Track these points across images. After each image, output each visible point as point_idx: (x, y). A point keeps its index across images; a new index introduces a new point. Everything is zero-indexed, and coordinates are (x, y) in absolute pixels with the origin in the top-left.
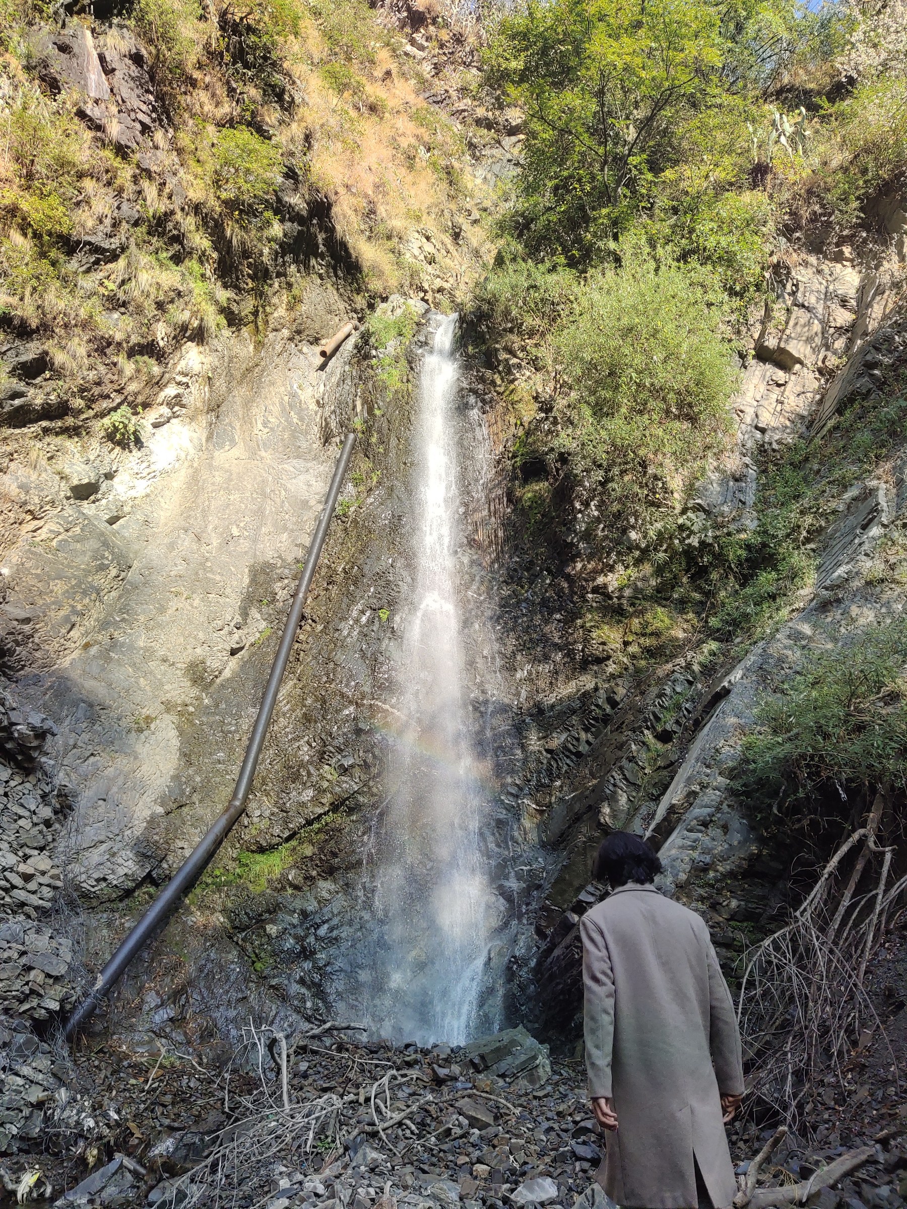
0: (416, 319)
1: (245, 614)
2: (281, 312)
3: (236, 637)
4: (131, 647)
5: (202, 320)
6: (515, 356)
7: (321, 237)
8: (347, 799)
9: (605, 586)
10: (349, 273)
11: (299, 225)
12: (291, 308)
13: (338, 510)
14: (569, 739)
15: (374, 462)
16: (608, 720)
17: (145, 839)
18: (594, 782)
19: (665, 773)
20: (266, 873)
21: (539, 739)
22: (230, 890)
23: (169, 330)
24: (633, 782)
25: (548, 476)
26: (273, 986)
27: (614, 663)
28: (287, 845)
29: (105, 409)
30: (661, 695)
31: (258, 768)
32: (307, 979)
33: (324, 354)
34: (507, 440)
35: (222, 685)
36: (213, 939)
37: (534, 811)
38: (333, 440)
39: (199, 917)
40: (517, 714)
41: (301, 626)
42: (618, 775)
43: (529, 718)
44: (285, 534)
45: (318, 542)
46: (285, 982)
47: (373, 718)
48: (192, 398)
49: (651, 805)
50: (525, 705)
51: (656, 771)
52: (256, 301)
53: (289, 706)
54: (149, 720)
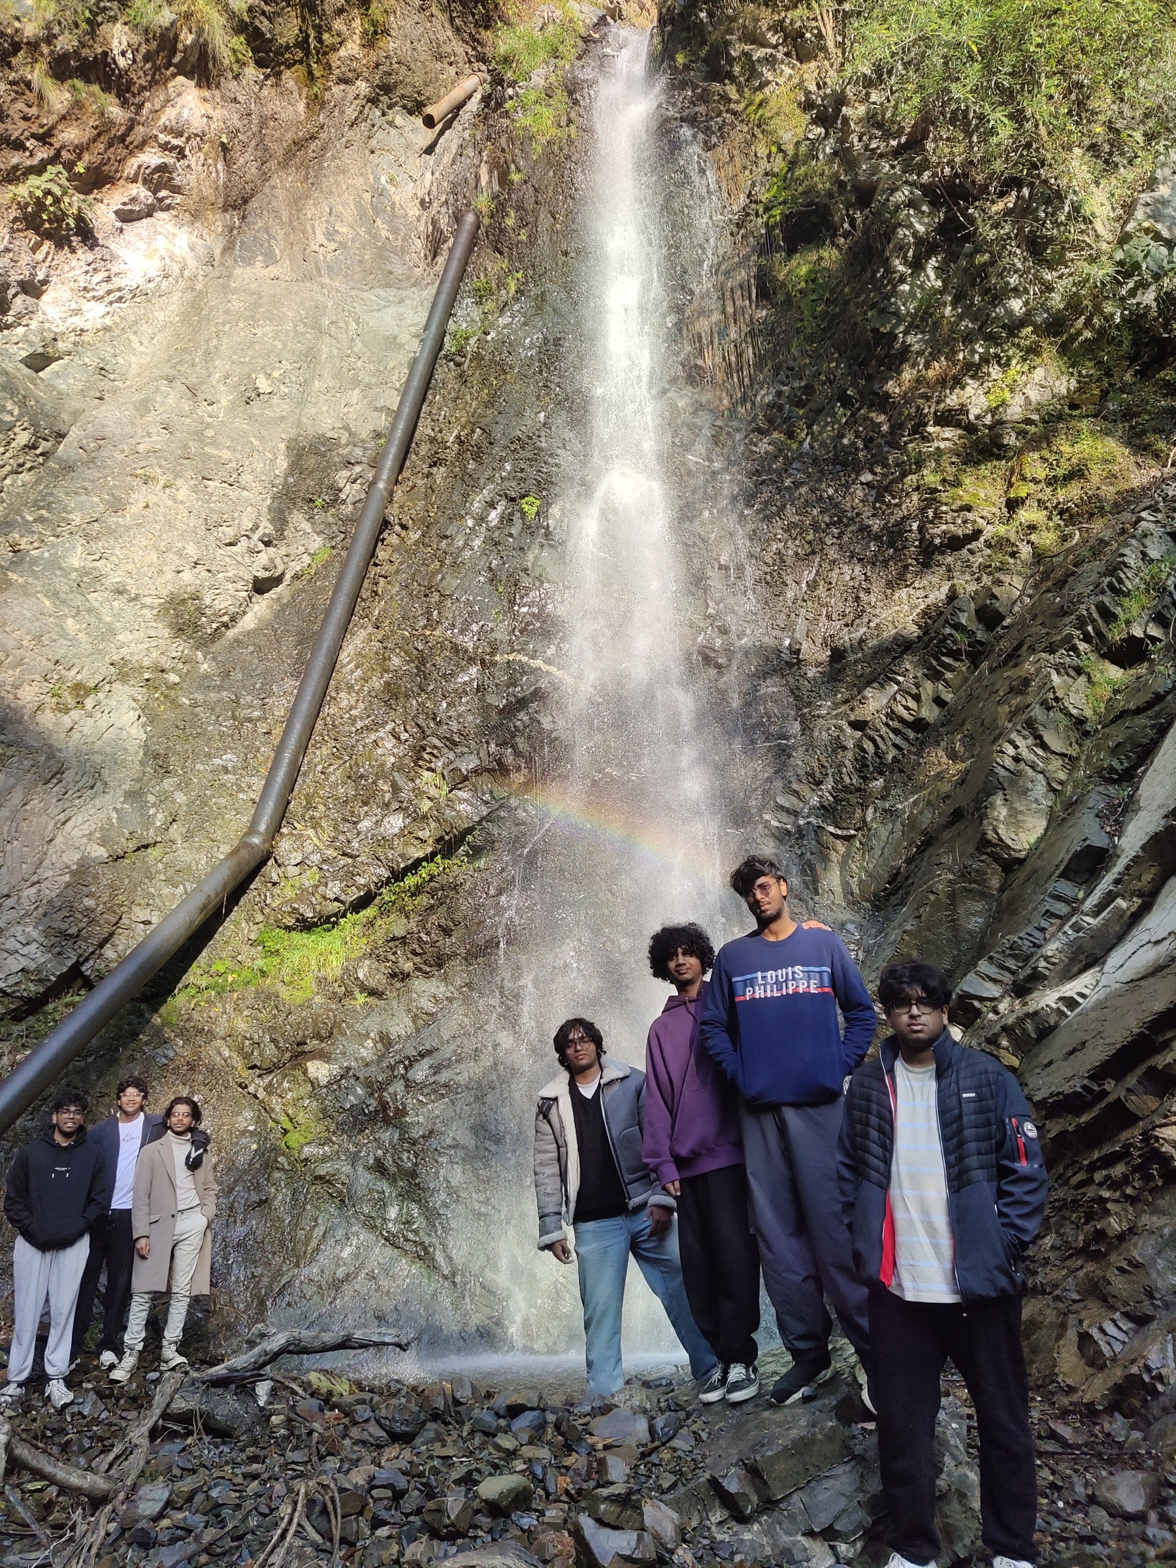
0: (583, 31)
1: (280, 520)
2: (352, 48)
3: (263, 558)
4: (54, 564)
5: (200, 32)
6: (764, 44)
8: (470, 830)
9: (963, 409)
12: (370, 41)
13: (449, 345)
14: (898, 697)
15: (510, 259)
16: (982, 653)
17: (65, 905)
18: (961, 766)
19: (1142, 720)
20: (314, 967)
21: (836, 705)
22: (243, 999)
23: (136, 39)
24: (1058, 750)
25: (834, 235)
26: (321, 1178)
27: (989, 546)
28: (355, 916)
29: (16, 168)
30: (1115, 568)
31: (300, 780)
32: (389, 1162)
33: (429, 122)
34: (753, 185)
35: (236, 640)
36: (206, 1090)
37: (831, 839)
38: (445, 247)
39: (180, 1048)
40: (789, 664)
41: (383, 540)
42: (1025, 738)
43: (814, 670)
44: (356, 391)
45: (412, 394)
46: (347, 1169)
47: (512, 683)
48: (192, 178)
49: (1112, 790)
50: (805, 646)
51: (1113, 722)
52: (304, 20)
53: (359, 672)
54: (81, 691)
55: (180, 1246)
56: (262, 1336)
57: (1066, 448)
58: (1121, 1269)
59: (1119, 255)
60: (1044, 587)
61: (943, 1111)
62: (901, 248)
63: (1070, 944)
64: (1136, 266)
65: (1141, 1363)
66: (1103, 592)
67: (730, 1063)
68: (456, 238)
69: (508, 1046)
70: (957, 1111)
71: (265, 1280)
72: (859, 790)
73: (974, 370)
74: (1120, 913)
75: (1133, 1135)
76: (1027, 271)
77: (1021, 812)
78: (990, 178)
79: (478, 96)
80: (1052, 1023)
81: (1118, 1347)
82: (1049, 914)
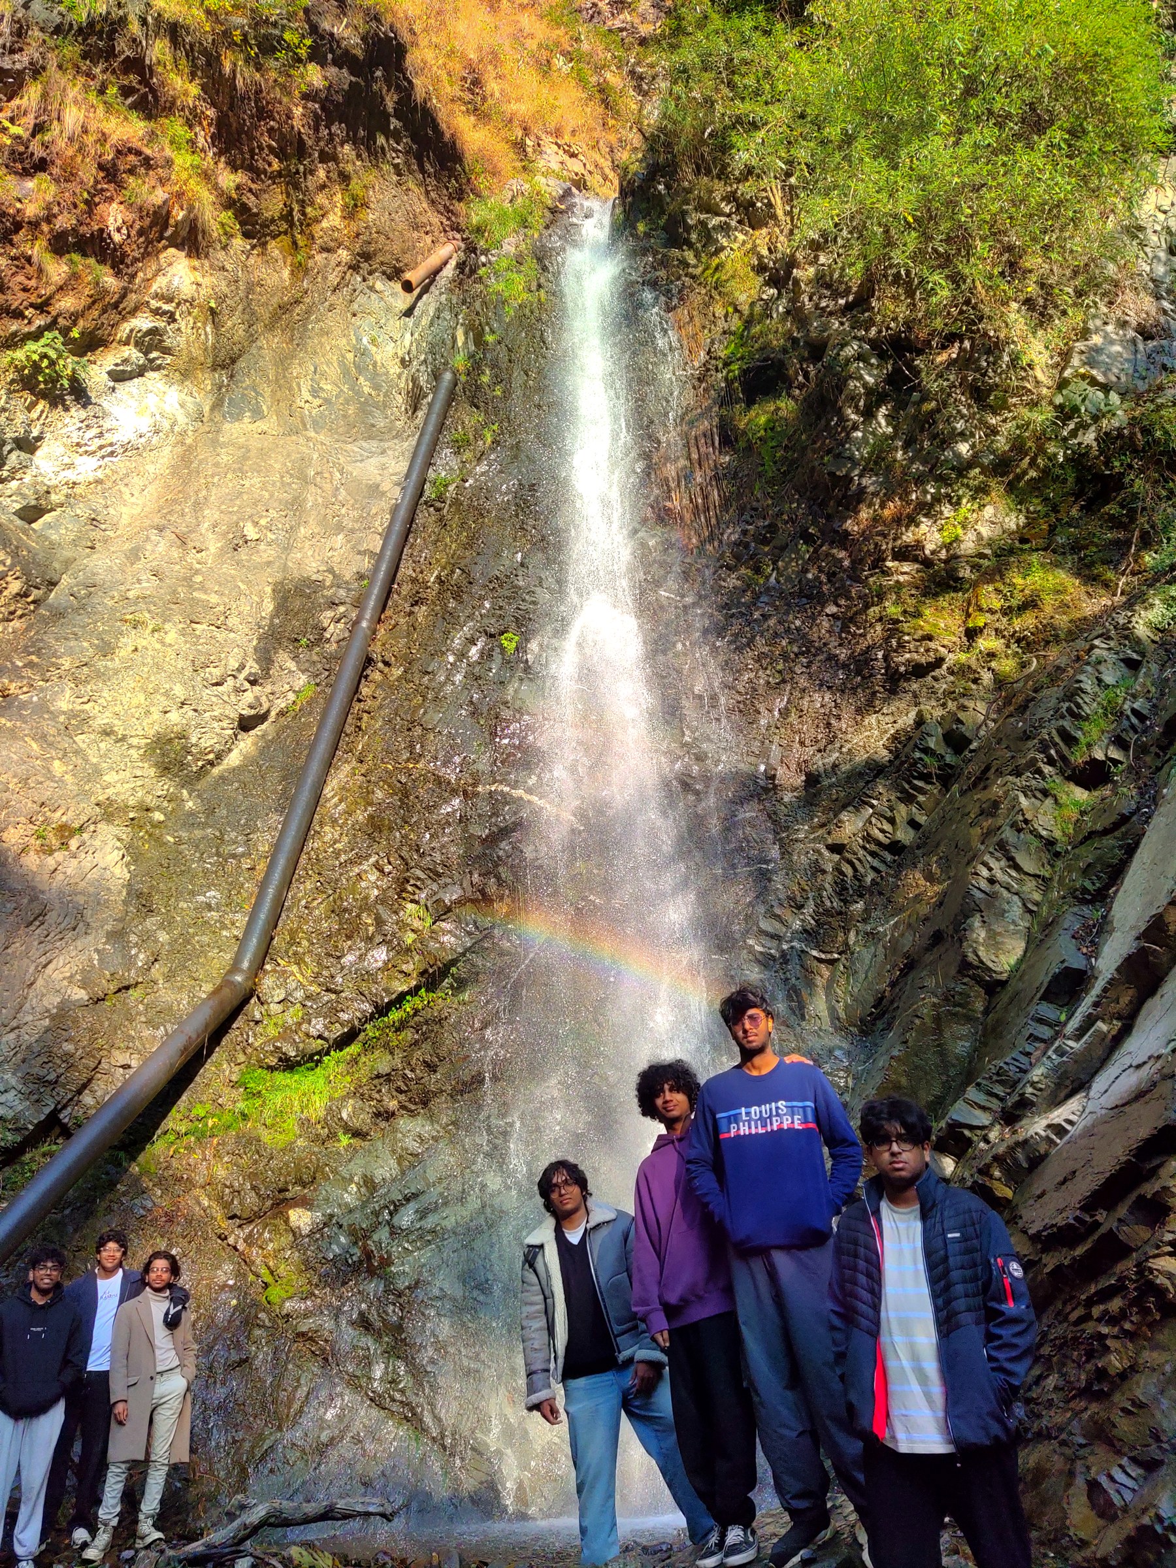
0: (550, 203)
1: (266, 659)
2: (334, 219)
3: (249, 697)
4: (43, 708)
5: (191, 208)
6: (718, 213)
7: (390, 103)
8: (453, 963)
9: (919, 545)
10: (443, 167)
11: (352, 73)
12: (350, 213)
13: (429, 492)
14: (874, 820)
15: (486, 412)
16: (950, 776)
17: (45, 1051)
18: (938, 888)
19: (1109, 841)
20: (297, 1108)
21: (813, 829)
22: (224, 1144)
23: (130, 217)
24: (1031, 871)
25: (790, 387)
26: (303, 1334)
27: (952, 673)
28: (339, 1054)
29: (14, 334)
30: (1073, 694)
31: (283, 915)
32: (374, 1317)
33: (408, 287)
34: (712, 342)
35: (222, 777)
36: (184, 1243)
37: (815, 963)
38: (425, 402)
39: (159, 1199)
40: (766, 790)
41: (366, 677)
42: (998, 860)
43: (790, 795)
44: (341, 537)
45: (394, 538)
46: (329, 1325)
47: (495, 814)
48: (182, 340)
49: (1086, 910)
50: (781, 772)
51: (1081, 843)
52: (288, 195)
53: (343, 806)
54: (66, 832)
55: (159, 1410)
56: (243, 1507)
57: (1018, 581)
58: (1123, 1410)
59: (1059, 400)
60: (1006, 712)
61: (928, 1253)
62: (853, 399)
63: (1055, 1069)
64: (1075, 409)
65: (1152, 1512)
66: (1063, 717)
67: (717, 1204)
68: (435, 393)
69: (496, 1187)
70: (942, 1252)
71: (247, 1446)
72: (840, 913)
73: (927, 509)
74: (1102, 1036)
75: (1127, 1266)
76: (973, 416)
77: (1000, 934)
78: (932, 334)
79: (453, 263)
80: (1042, 1151)
81: (1128, 1495)
82: (1033, 1038)
